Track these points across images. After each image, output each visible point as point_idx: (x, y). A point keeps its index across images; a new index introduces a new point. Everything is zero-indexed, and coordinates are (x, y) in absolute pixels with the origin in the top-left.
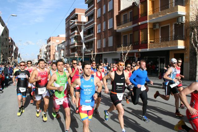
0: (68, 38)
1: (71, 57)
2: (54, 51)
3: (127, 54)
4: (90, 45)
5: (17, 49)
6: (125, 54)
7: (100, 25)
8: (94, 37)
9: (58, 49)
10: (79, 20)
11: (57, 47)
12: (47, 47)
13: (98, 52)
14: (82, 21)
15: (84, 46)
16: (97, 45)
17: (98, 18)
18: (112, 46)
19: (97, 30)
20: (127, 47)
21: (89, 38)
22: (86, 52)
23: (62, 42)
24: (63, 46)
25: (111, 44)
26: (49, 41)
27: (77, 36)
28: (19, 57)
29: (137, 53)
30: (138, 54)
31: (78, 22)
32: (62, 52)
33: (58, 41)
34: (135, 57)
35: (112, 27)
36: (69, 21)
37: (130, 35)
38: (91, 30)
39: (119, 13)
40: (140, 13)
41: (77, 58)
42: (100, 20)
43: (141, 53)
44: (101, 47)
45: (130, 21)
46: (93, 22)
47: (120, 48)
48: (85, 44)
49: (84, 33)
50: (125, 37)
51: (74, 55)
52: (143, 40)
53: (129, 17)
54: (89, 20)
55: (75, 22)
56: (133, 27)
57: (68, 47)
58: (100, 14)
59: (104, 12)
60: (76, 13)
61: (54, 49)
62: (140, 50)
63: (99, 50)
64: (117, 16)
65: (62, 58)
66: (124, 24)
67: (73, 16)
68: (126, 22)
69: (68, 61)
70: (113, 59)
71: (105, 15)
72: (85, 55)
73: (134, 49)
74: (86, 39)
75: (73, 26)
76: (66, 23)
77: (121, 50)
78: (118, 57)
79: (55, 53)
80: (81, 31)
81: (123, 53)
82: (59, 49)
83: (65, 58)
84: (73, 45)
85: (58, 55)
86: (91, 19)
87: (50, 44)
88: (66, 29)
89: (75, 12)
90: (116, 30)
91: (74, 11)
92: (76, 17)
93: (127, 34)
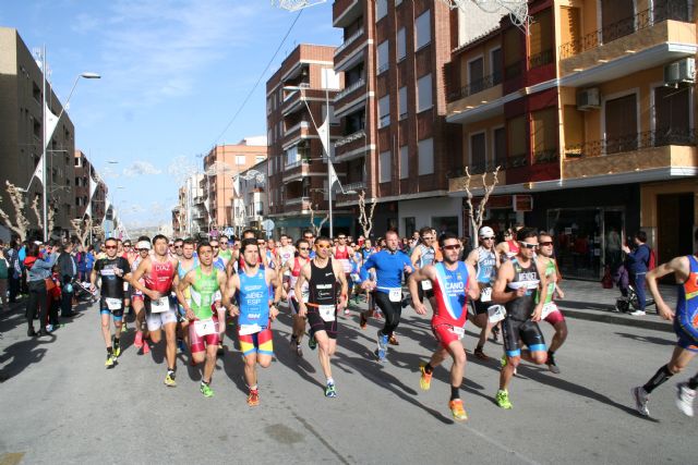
0: (276, 149)
1: (288, 214)
2: (230, 194)
3: (484, 201)
4: (353, 170)
5: (101, 190)
6: (477, 200)
7: (386, 100)
8: (369, 143)
9: (241, 188)
10: (313, 86)
11: (237, 181)
12: (203, 182)
13: (383, 196)
14: (324, 87)
15: (333, 177)
16: (377, 171)
17: (379, 77)
18: (431, 171)
19: (377, 119)
20: (484, 176)
21: (350, 147)
22: (339, 197)
23: (258, 162)
24: (261, 178)
25: (426, 166)
26: (211, 159)
27: (309, 140)
28: (109, 217)
29: (520, 195)
30: (521, 200)
31: (309, 93)
32: (257, 196)
33: (242, 161)
34: (515, 210)
35: (429, 107)
36: (279, 88)
37: (497, 131)
38: (358, 120)
39: (452, 54)
40: (529, 54)
41: (308, 216)
42: (386, 83)
43: (537, 195)
44: (392, 175)
45: (496, 83)
46: (364, 89)
47: (461, 179)
48: (337, 167)
49: (334, 130)
50: (478, 140)
51: (299, 207)
52: (542, 147)
53: (489, 68)
54: (348, 82)
55: (298, 94)
56: (507, 105)
57: (276, 178)
58: (387, 61)
59: (401, 54)
60: (302, 61)
61: (228, 187)
62: (531, 185)
63: (385, 188)
64: (447, 67)
65: (257, 217)
66: (473, 92)
67: (294, 71)
68: (478, 85)
69: (279, 230)
70: (435, 220)
71: (403, 63)
72: (339, 205)
73: (509, 181)
74: (338, 151)
75: (291, 105)
76: (268, 98)
77: (466, 186)
78: (454, 211)
79: (232, 200)
80: (320, 123)
81: (470, 195)
82: (247, 188)
83: (266, 218)
84: (295, 173)
85: (242, 208)
86: (357, 80)
87: (214, 169)
88: (268, 117)
89: (299, 58)
90: (444, 117)
91: (296, 54)
92: (303, 75)
93: (484, 131)
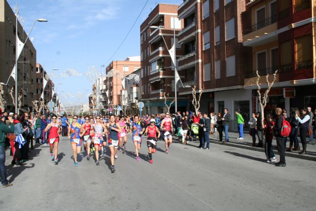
0: (146, 63)
1: (152, 99)
2: (120, 88)
3: (268, 91)
4: (188, 74)
5: (50, 85)
6: (263, 91)
7: (208, 34)
8: (198, 59)
9: (126, 85)
10: (166, 27)
11: (124, 80)
12: (105, 82)
13: (206, 88)
14: (172, 27)
15: (177, 78)
16: (203, 74)
17: (203, 21)
19: (202, 45)
20: (267, 77)
21: (187, 61)
22: (181, 89)
23: (135, 70)
24: (137, 78)
25: (231, 71)
26: (110, 68)
27: (163, 58)
29: (287, 88)
30: (289, 91)
31: (163, 31)
32: (135, 89)
33: (126, 69)
34: (284, 96)
35: (233, 37)
36: (147, 29)
37: (273, 51)
38: (191, 45)
39: (246, 6)
40: (294, 3)
41: (163, 100)
42: (208, 25)
43: (299, 88)
44: (211, 77)
45: (273, 22)
46: (195, 28)
47: (252, 79)
48: (179, 72)
49: (178, 52)
50: (262, 56)
51: (158, 95)
52: (301, 60)
53: (269, 13)
54: (186, 24)
55: (158, 32)
56: (280, 35)
57: (145, 79)
58: (208, 12)
59: (216, 7)
60: (160, 13)
61: (119, 85)
62: (295, 82)
63: (206, 85)
64: (243, 14)
65: (134, 101)
66: (258, 29)
67: (156, 18)
68: (262, 24)
69: (147, 108)
70: (235, 103)
71: (218, 12)
72: (180, 94)
73: (281, 79)
74: (180, 63)
75: (154, 38)
76: (141, 35)
77: (256, 83)
78: (248, 97)
79: (121, 91)
80: (170, 48)
81: (259, 88)
82: (129, 84)
83: (139, 101)
84: (156, 76)
85: (126, 96)
86: (191, 23)
87: (111, 74)
88: (141, 45)
89: (158, 12)
90: (241, 43)
91: (157, 9)
92: (161, 21)
93: (265, 50)
